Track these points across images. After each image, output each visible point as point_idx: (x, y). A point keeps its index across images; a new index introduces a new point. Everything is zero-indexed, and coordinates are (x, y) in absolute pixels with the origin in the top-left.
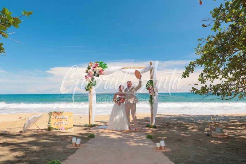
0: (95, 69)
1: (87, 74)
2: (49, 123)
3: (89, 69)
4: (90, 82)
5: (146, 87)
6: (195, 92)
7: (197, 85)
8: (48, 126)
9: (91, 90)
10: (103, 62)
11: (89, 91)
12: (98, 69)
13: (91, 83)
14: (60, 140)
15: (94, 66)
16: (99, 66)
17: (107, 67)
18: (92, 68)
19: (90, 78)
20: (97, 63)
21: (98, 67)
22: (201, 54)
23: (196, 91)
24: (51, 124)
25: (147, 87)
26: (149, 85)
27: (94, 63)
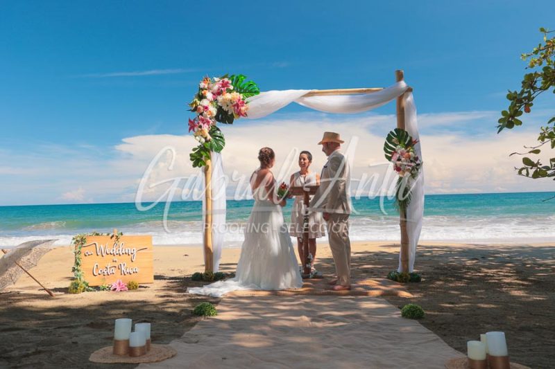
0: (220, 98)
1: (194, 115)
2: (74, 270)
3: (201, 97)
4: (206, 138)
5: (384, 153)
6: (531, 172)
7: (537, 152)
8: (73, 279)
9: (209, 162)
10: (245, 77)
11: (203, 166)
12: (228, 96)
13: (207, 141)
14: (88, 325)
15: (216, 87)
16: (232, 87)
17: (257, 92)
18: (209, 95)
19: (206, 129)
20: (226, 80)
21: (230, 91)
22: (541, 64)
23: (534, 170)
24: (80, 273)
25: (387, 151)
26: (396, 145)
27: (216, 79)
